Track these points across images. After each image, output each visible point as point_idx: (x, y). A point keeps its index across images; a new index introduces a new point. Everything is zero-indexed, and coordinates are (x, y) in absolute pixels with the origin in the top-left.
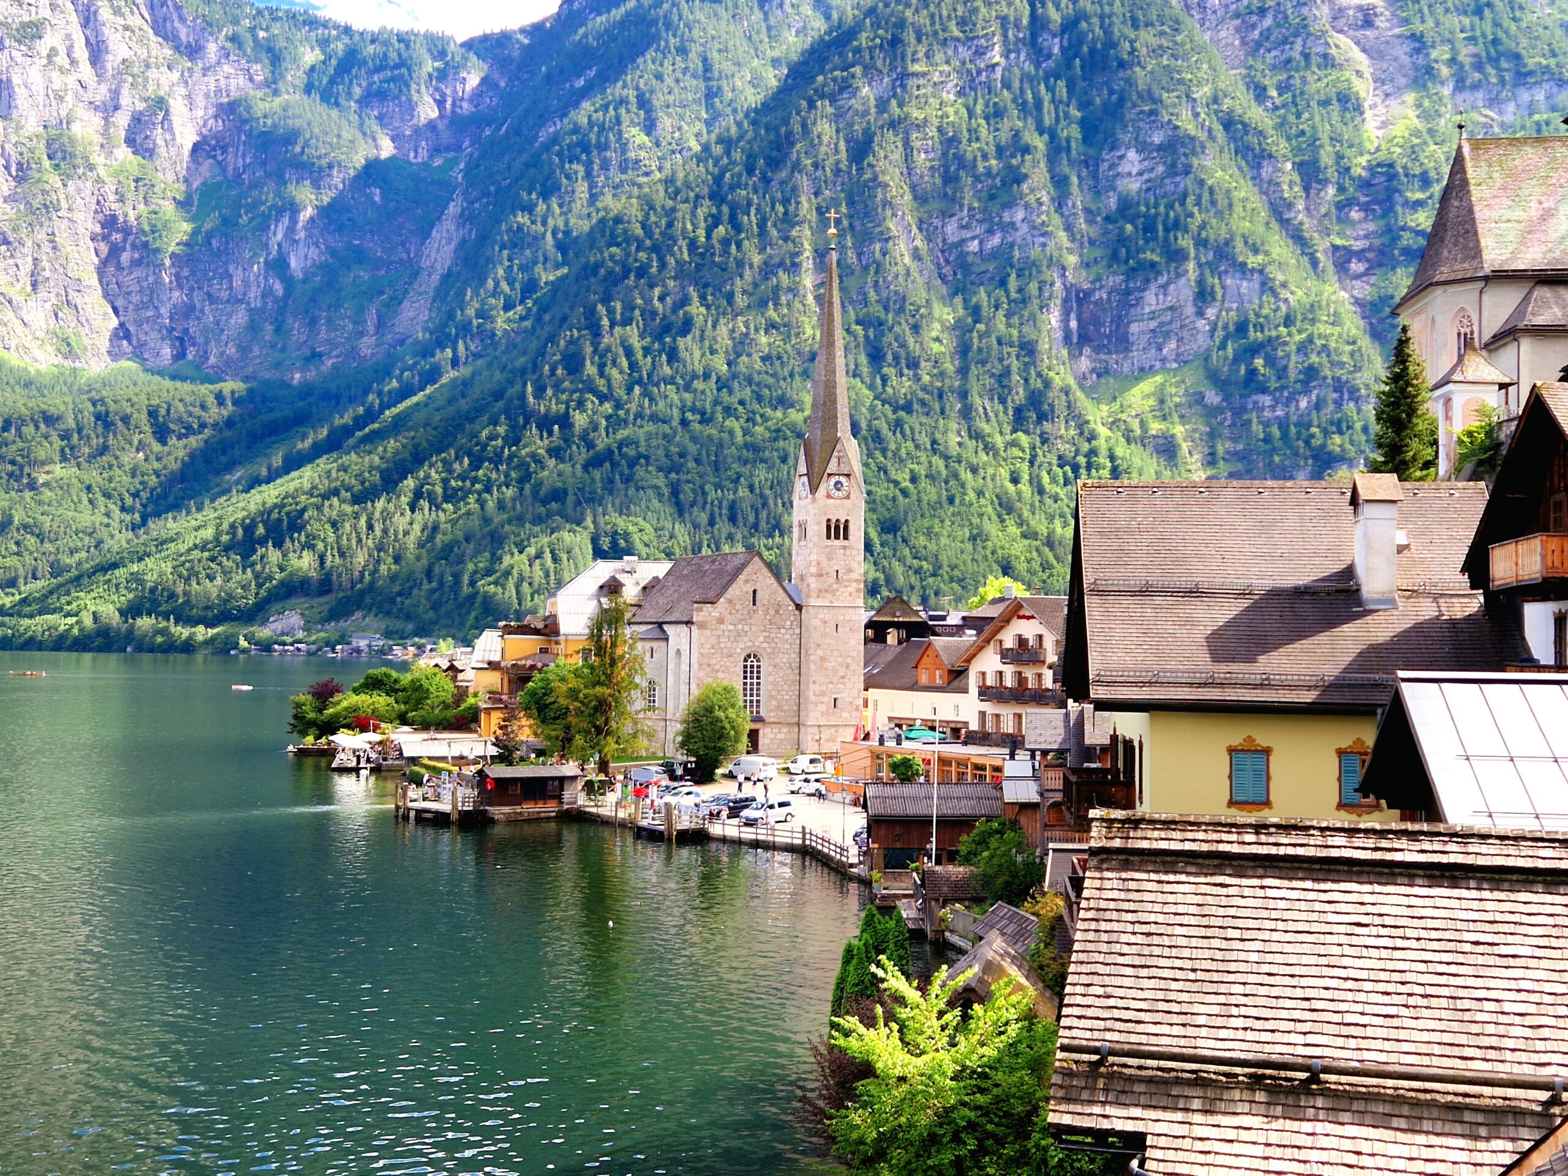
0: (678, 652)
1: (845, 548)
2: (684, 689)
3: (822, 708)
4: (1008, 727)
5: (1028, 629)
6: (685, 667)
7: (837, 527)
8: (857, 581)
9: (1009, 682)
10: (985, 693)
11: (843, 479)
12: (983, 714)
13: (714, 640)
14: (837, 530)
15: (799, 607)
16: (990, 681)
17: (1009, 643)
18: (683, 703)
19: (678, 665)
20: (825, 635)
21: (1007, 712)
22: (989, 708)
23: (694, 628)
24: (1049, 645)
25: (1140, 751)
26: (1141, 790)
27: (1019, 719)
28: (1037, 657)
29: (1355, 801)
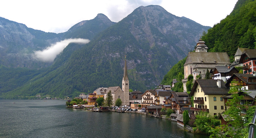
1: (127, 86)
3: (126, 101)
4: (147, 102)
5: (149, 93)
8: (128, 89)
9: (146, 98)
10: (144, 99)
11: (127, 80)
13: (116, 95)
15: (123, 92)
16: (144, 98)
17: (146, 94)
20: (126, 94)
22: (144, 100)
24: (151, 94)
25: (205, 98)
26: (206, 100)
27: (148, 101)
28: (150, 96)
29: (222, 101)
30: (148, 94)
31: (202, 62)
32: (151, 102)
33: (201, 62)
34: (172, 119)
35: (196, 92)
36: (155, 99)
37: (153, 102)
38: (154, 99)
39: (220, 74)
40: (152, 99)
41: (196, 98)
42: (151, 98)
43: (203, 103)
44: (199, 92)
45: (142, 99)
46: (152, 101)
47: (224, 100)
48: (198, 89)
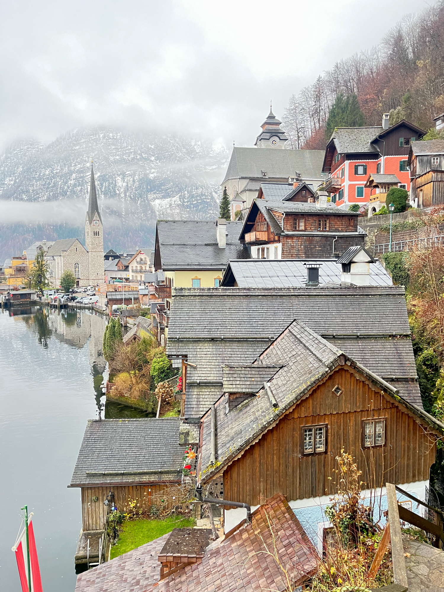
0: (58, 263)
1: (98, 238)
2: (60, 272)
3: (94, 275)
5: (143, 256)
6: (60, 267)
7: (96, 233)
8: (102, 246)
9: (139, 268)
10: (132, 271)
11: (97, 221)
12: (133, 276)
13: (67, 260)
14: (96, 234)
15: (88, 252)
16: (134, 268)
17: (138, 260)
18: (60, 275)
19: (58, 266)
20: (94, 258)
21: (139, 275)
22: (134, 274)
23: (62, 257)
24: (148, 260)
25: (173, 280)
27: (141, 277)
30: (141, 260)
31: (265, 174)
33: (260, 176)
42: (147, 268)
43: (168, 296)
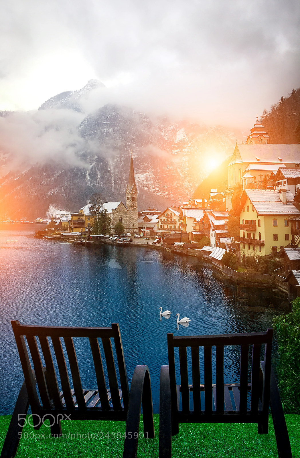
1: (135, 201)
3: (132, 226)
4: (166, 227)
7: (134, 198)
8: (137, 206)
11: (134, 190)
12: (161, 226)
13: (115, 216)
15: (128, 210)
16: (162, 221)
17: (166, 215)
20: (132, 215)
22: (162, 225)
23: (112, 214)
24: (173, 215)
25: (259, 221)
26: (259, 226)
27: (168, 226)
28: (171, 217)
29: (286, 225)
30: (168, 215)
31: (258, 160)
32: (173, 227)
33: (256, 161)
34: (205, 254)
35: (244, 211)
36: (180, 223)
37: (177, 228)
38: (178, 223)
39: (286, 180)
40: (175, 223)
41: (243, 220)
42: (173, 220)
43: (255, 230)
44: (248, 211)
45: (158, 222)
46: (175, 226)
47: (290, 224)
48: (248, 207)
